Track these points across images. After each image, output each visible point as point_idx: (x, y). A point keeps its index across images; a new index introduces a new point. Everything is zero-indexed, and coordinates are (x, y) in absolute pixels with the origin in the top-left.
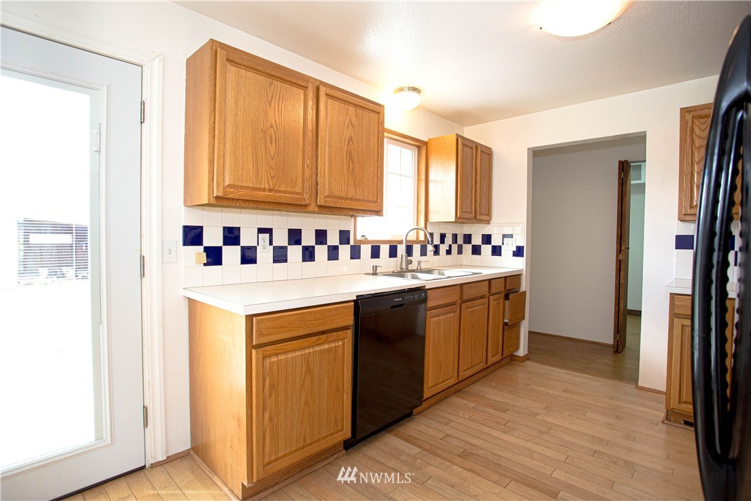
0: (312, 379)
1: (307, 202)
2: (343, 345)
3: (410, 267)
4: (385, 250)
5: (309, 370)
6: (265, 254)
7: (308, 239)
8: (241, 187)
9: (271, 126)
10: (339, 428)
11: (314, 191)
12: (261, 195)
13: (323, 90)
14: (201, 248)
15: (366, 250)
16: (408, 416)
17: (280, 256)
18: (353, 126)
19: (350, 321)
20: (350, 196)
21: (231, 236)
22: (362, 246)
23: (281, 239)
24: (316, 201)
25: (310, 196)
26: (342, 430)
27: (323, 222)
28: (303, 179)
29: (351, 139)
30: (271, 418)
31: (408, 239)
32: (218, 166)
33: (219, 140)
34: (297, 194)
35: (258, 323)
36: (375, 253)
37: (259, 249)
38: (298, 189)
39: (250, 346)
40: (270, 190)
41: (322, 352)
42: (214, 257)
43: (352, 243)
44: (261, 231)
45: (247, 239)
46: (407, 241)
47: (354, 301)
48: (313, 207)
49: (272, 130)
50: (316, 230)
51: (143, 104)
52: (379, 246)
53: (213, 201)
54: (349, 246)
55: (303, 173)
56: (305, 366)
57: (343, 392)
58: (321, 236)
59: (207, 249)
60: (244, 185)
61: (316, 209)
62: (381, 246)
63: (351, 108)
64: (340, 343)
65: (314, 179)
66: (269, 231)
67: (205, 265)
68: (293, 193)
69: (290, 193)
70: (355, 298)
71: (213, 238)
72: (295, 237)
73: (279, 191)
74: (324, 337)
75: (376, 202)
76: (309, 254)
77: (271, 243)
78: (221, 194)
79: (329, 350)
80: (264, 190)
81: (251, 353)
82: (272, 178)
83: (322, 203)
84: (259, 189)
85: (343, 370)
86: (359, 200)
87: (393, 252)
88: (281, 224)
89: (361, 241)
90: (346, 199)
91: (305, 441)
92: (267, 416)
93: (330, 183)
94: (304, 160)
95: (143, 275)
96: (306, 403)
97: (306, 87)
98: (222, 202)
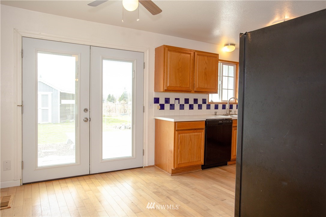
0: (192, 142)
1: (191, 90)
2: (201, 134)
3: (231, 113)
4: (220, 106)
5: (191, 140)
6: (177, 107)
7: (191, 102)
8: (172, 87)
9: (180, 68)
10: (200, 160)
11: (193, 86)
12: (177, 89)
13: (196, 53)
14: (158, 105)
15: (212, 106)
16: (226, 164)
17: (182, 107)
18: (206, 63)
19: (204, 127)
20: (205, 87)
21: (167, 101)
22: (211, 105)
23: (182, 102)
24: (194, 89)
25: (192, 88)
26: (200, 161)
27: (196, 96)
28: (190, 83)
29: (206, 68)
30: (180, 151)
31: (230, 102)
32: (166, 81)
33: (166, 73)
34: (188, 87)
35: (178, 124)
36: (216, 107)
37: (175, 105)
38: (188, 86)
39: (175, 130)
40: (180, 87)
41: (195, 135)
42: (162, 107)
43: (207, 103)
44: (176, 99)
45: (172, 101)
46: (229, 103)
47: (205, 121)
48: (193, 91)
49: (180, 69)
50: (194, 99)
51: (144, 63)
52: (218, 105)
53: (164, 91)
54: (206, 105)
55: (190, 81)
56: (190, 138)
57: (201, 149)
58: (196, 101)
59: (160, 105)
60: (173, 86)
61: (194, 92)
62: (219, 105)
63: (206, 58)
64: (200, 133)
65: (193, 82)
66: (178, 99)
67: (160, 109)
68: (187, 87)
69: (186, 87)
70: (205, 120)
71: (162, 101)
72: (187, 101)
73: (182, 87)
74: (196, 131)
75: (215, 89)
76: (191, 107)
77: (179, 103)
78: (166, 89)
79: (197, 135)
80: (178, 87)
81: (175, 132)
82: (180, 83)
83: (196, 90)
84: (177, 87)
85: (201, 142)
86: (209, 89)
87: (224, 107)
88: (182, 96)
89: (211, 103)
90: (204, 88)
91: (189, 161)
92: (179, 151)
93: (198, 83)
94: (190, 77)
95: (144, 112)
96: (190, 149)
97: (191, 53)
98: (166, 91)
